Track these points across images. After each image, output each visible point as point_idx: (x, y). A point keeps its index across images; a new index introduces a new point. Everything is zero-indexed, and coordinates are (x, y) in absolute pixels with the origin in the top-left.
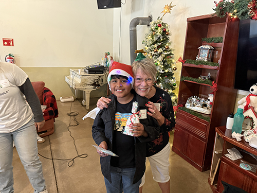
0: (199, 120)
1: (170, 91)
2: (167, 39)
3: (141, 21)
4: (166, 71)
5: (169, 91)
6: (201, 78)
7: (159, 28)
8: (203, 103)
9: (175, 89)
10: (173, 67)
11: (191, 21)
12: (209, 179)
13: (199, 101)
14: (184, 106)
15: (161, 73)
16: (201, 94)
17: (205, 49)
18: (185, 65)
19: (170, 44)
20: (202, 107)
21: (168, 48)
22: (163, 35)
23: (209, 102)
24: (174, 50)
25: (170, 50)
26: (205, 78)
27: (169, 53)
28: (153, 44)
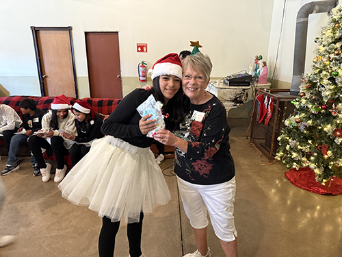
3: (317, 7)
28: (333, 43)
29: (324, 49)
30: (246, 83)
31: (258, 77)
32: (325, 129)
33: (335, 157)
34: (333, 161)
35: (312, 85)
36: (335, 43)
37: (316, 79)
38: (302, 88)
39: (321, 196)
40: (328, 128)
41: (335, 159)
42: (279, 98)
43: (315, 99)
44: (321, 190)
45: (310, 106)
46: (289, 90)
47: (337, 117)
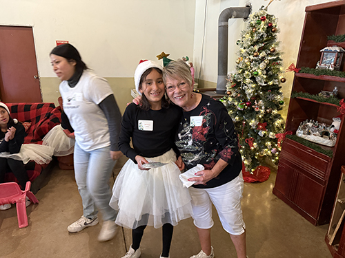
0: (317, 154)
1: (275, 112)
2: (274, 38)
3: (235, 13)
4: (271, 83)
5: (273, 111)
6: (322, 95)
7: (263, 22)
8: (323, 130)
9: (281, 109)
10: (281, 78)
11: (312, 11)
12: (326, 236)
13: (318, 127)
14: (294, 133)
15: (263, 87)
16: (321, 117)
17: (331, 52)
18: (298, 75)
19: (277, 44)
20: (322, 137)
21: (274, 51)
22: (267, 32)
23: (332, 129)
24: (282, 53)
25: (278, 54)
26: (328, 94)
27: (275, 57)
28: (252, 45)
29: (244, 51)
32: (250, 124)
33: (260, 148)
34: (258, 152)
35: (237, 84)
36: (253, 45)
37: (240, 79)
38: (228, 87)
39: (250, 185)
40: (253, 123)
41: (260, 150)
43: (240, 97)
44: (250, 179)
45: (236, 103)
46: (215, 90)
47: (259, 112)
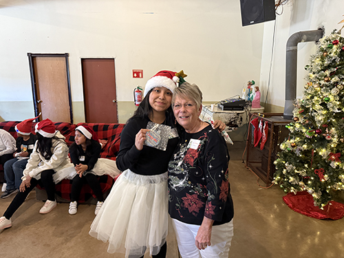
3: (305, 37)
7: (335, 47)
15: (337, 113)
22: (341, 56)
28: (322, 70)
29: (314, 76)
30: (240, 107)
31: (251, 102)
32: (320, 153)
33: (332, 181)
34: (330, 185)
35: (305, 111)
36: (324, 70)
38: (296, 113)
39: (320, 221)
40: (323, 152)
41: (332, 183)
42: (273, 123)
43: (308, 124)
44: (320, 215)
45: (304, 130)
46: (282, 115)
47: (331, 141)
